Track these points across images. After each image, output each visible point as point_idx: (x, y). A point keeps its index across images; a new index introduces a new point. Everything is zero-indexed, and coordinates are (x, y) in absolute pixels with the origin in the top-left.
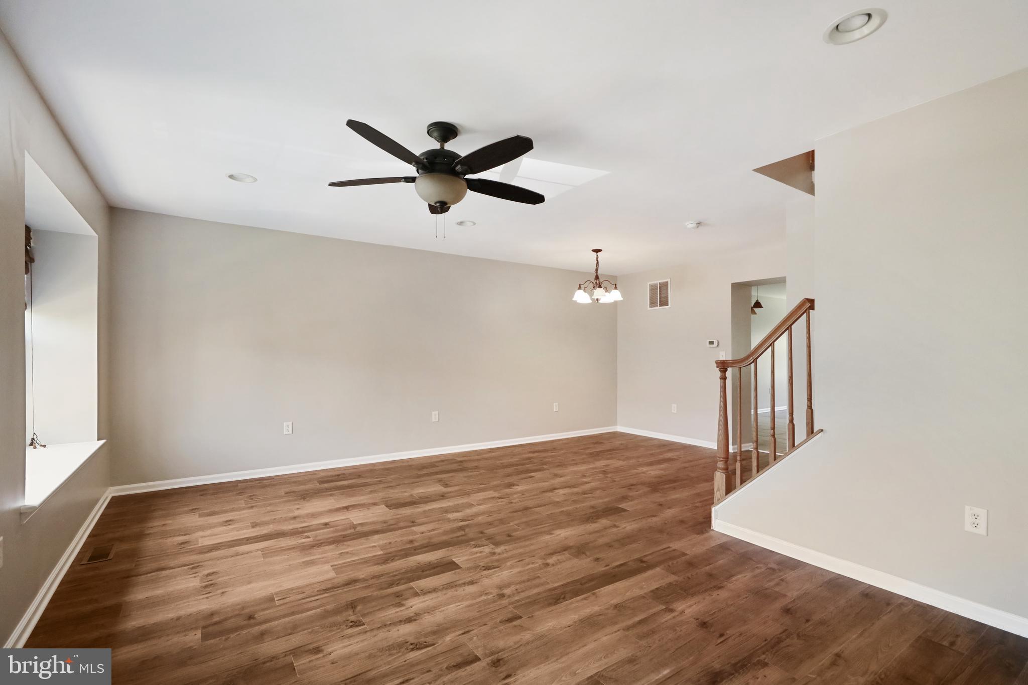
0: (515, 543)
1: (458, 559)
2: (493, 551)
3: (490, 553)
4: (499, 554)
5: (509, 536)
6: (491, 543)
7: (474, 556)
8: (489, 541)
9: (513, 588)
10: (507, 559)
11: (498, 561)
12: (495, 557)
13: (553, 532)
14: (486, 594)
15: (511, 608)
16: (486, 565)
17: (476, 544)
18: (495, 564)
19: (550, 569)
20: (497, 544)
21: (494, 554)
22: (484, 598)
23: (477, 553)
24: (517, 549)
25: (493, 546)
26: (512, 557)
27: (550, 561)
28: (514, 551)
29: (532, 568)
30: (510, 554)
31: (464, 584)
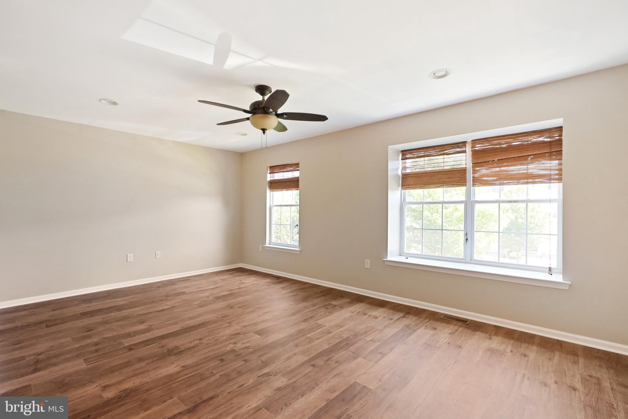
0: (218, 353)
1: (257, 337)
2: (235, 345)
3: (237, 344)
4: (231, 343)
5: (222, 360)
6: (237, 351)
7: (248, 340)
8: (238, 353)
9: (224, 326)
10: (226, 340)
11: (232, 339)
12: (233, 341)
13: (181, 369)
14: (237, 323)
15: (225, 319)
16: (239, 335)
17: (249, 349)
18: (233, 336)
19: (199, 337)
20: (233, 351)
21: (234, 343)
22: (238, 321)
23: (246, 342)
24: (217, 349)
25: (235, 349)
26: (222, 342)
27: (198, 342)
28: (220, 346)
29: (210, 337)
30: (223, 344)
31: (249, 325)
